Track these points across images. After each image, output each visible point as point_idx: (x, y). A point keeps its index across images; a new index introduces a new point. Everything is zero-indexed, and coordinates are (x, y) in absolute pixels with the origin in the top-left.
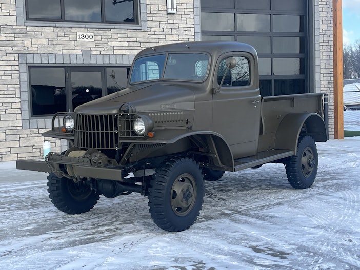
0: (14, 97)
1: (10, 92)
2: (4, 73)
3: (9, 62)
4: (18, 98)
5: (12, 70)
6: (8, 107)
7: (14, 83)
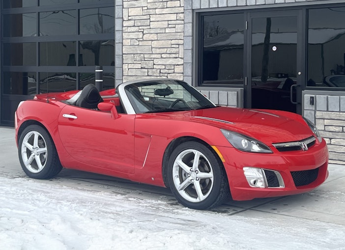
0: (176, 58)
1: (174, 50)
2: (169, 24)
3: (173, 9)
4: (181, 58)
5: (177, 20)
6: (170, 71)
7: (178, 37)
